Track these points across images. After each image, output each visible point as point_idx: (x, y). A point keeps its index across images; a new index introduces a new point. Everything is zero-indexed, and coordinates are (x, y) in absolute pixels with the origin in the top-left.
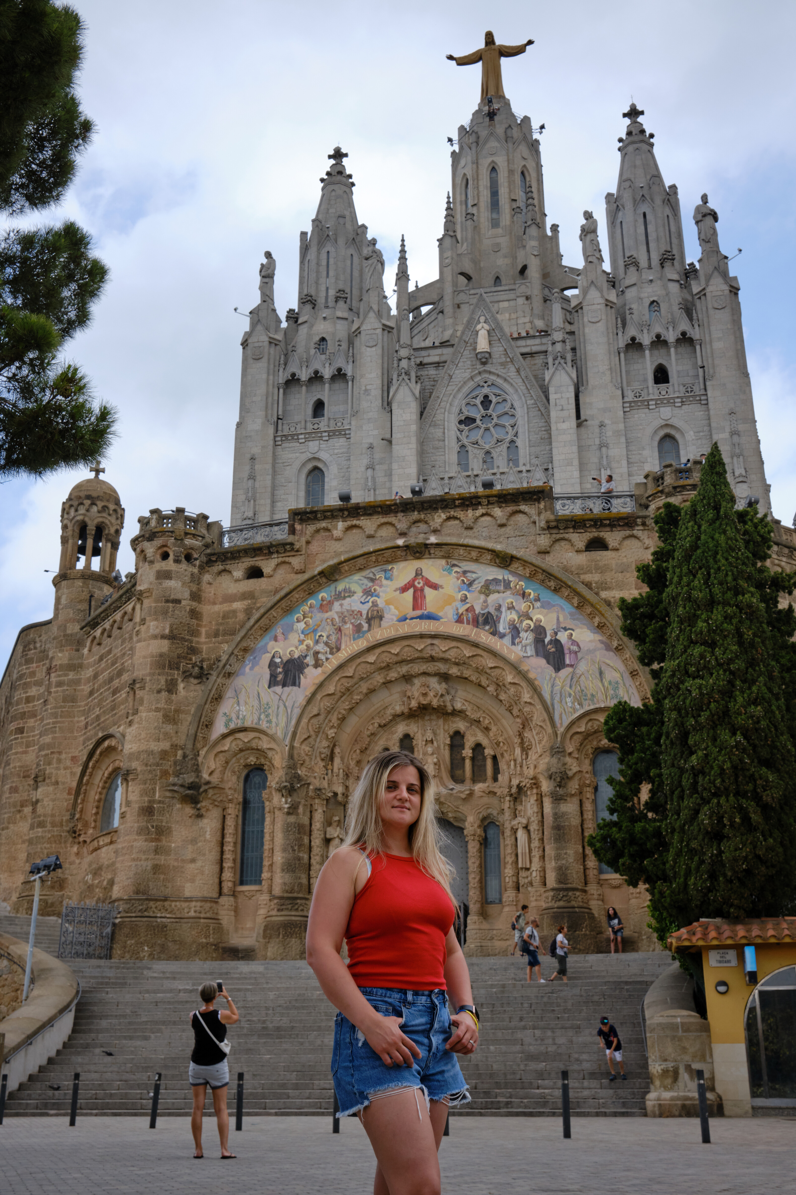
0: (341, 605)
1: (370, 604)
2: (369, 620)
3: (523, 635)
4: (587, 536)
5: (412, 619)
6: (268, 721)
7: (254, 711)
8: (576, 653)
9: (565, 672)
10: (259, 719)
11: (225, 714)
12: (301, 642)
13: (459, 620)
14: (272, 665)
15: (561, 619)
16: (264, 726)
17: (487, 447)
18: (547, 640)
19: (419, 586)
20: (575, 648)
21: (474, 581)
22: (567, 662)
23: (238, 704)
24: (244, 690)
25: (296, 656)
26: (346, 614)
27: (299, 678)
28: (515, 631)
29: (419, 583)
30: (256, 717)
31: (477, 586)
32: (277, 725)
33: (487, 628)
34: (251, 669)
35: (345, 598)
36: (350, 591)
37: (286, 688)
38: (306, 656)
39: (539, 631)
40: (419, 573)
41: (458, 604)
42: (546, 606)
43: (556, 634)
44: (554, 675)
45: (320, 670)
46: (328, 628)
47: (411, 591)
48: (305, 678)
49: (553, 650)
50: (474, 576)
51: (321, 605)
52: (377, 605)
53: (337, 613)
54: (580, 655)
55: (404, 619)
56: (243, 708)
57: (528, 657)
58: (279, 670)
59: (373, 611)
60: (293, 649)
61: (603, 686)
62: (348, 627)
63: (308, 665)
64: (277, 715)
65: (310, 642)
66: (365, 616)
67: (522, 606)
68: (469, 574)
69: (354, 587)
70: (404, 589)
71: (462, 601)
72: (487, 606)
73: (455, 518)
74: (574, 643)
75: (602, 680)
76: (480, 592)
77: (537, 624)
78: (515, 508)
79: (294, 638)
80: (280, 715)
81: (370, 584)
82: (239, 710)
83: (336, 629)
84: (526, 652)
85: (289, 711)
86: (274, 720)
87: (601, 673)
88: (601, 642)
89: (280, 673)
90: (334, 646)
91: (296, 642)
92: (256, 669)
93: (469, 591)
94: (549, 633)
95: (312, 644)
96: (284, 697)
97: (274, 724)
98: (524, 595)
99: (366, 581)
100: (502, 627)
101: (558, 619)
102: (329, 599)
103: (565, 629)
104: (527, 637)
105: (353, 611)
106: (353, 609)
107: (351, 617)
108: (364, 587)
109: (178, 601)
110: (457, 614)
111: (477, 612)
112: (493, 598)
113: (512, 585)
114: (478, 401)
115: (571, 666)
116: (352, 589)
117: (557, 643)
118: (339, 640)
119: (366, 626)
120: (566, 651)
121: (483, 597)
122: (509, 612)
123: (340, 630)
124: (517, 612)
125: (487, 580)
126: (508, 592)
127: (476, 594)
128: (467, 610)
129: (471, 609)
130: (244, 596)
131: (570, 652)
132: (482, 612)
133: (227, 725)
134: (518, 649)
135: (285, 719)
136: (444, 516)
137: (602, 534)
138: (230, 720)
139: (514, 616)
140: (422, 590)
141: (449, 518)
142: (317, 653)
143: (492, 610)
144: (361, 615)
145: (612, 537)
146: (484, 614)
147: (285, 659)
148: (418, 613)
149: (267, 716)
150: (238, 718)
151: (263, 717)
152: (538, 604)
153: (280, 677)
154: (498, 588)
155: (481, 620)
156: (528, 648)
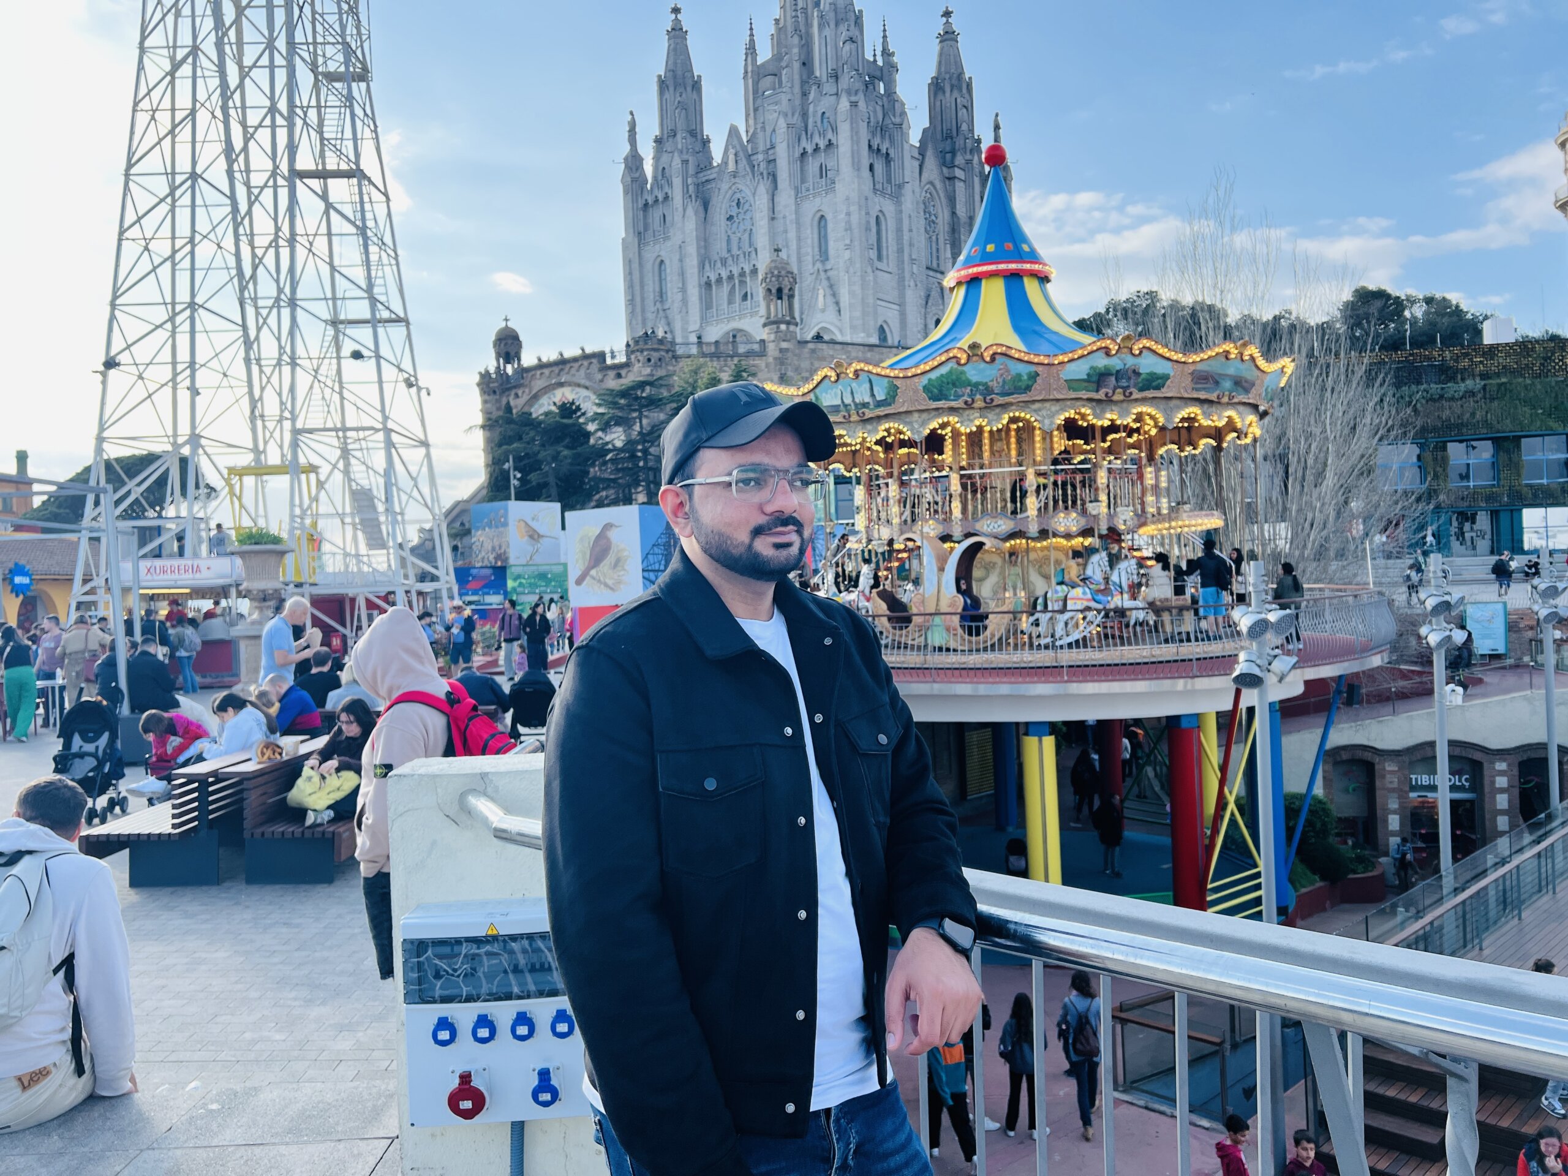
4: (615, 372)
17: (739, 235)
29: (563, 398)
40: (563, 394)
114: (734, 204)
137: (620, 371)
145: (623, 372)
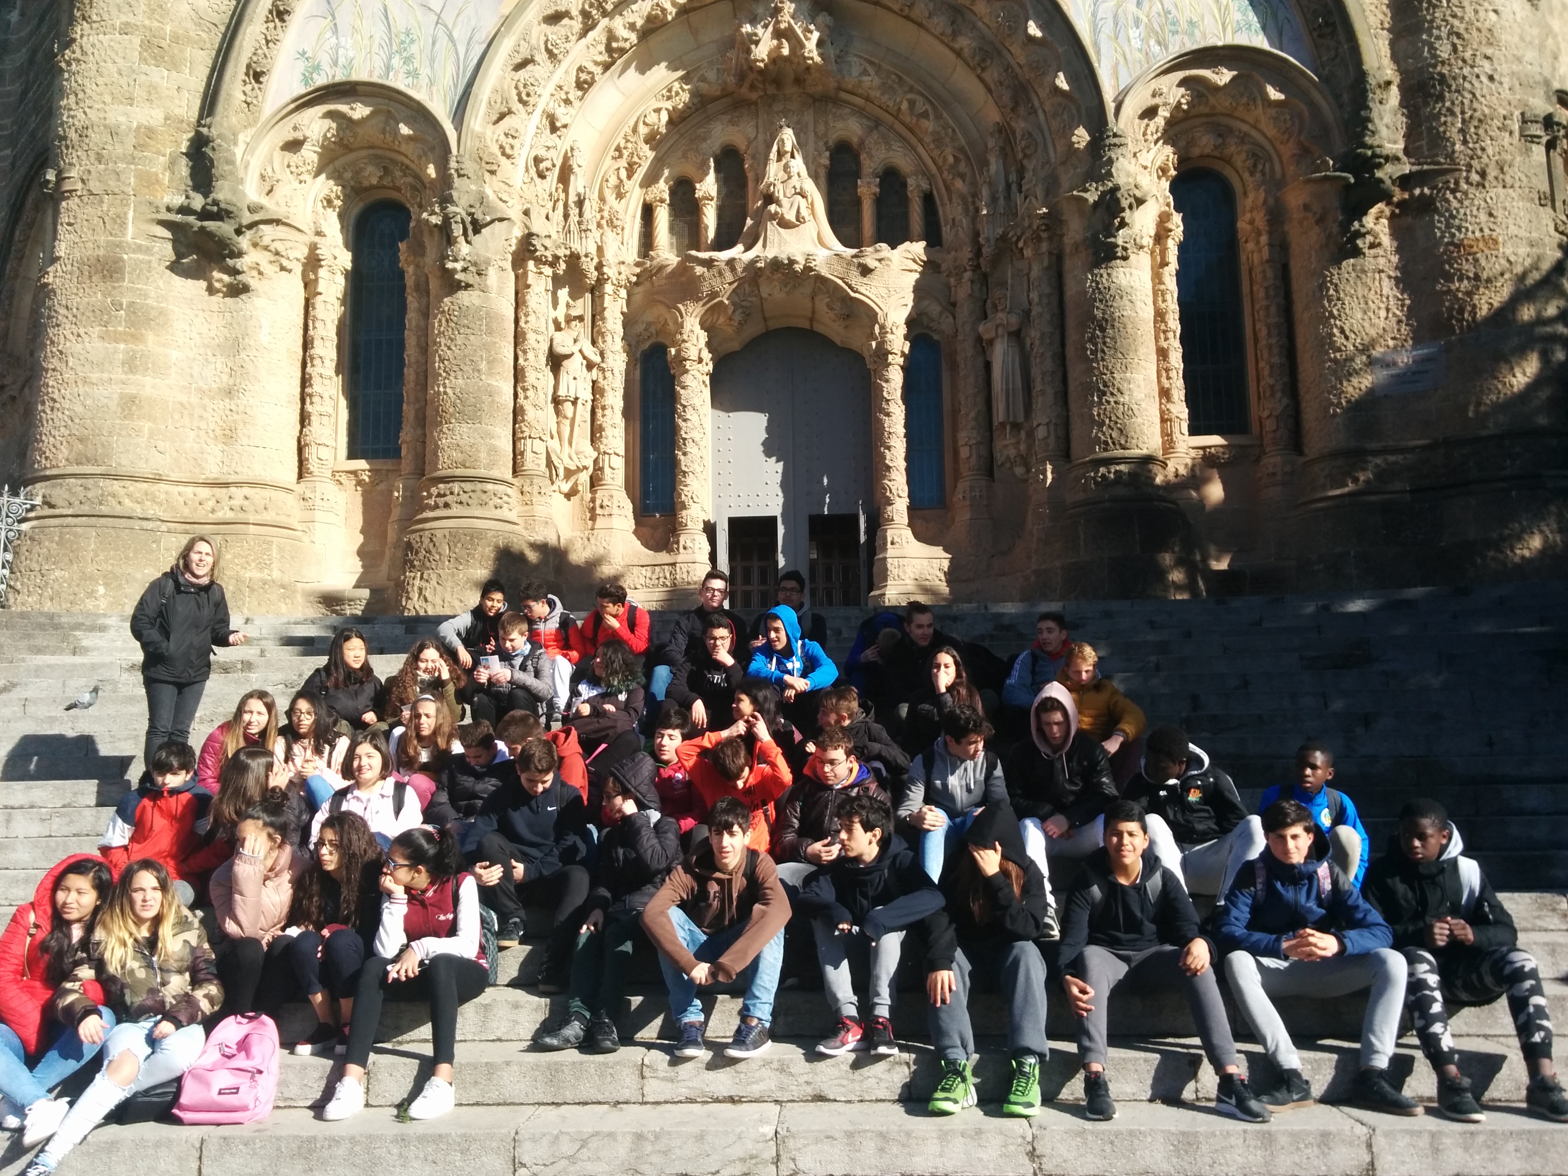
6: (408, 73)
7: (375, 48)
10: (388, 68)
11: (303, 53)
16: (399, 82)
23: (336, 32)
30: (378, 63)
32: (431, 83)
56: (347, 41)
64: (432, 60)
80: (440, 60)
82: (338, 46)
85: (462, 50)
86: (425, 68)
96: (448, 18)
97: (424, 81)
133: (306, 80)
138: (317, 68)
149: (408, 60)
150: (335, 63)
151: (396, 62)
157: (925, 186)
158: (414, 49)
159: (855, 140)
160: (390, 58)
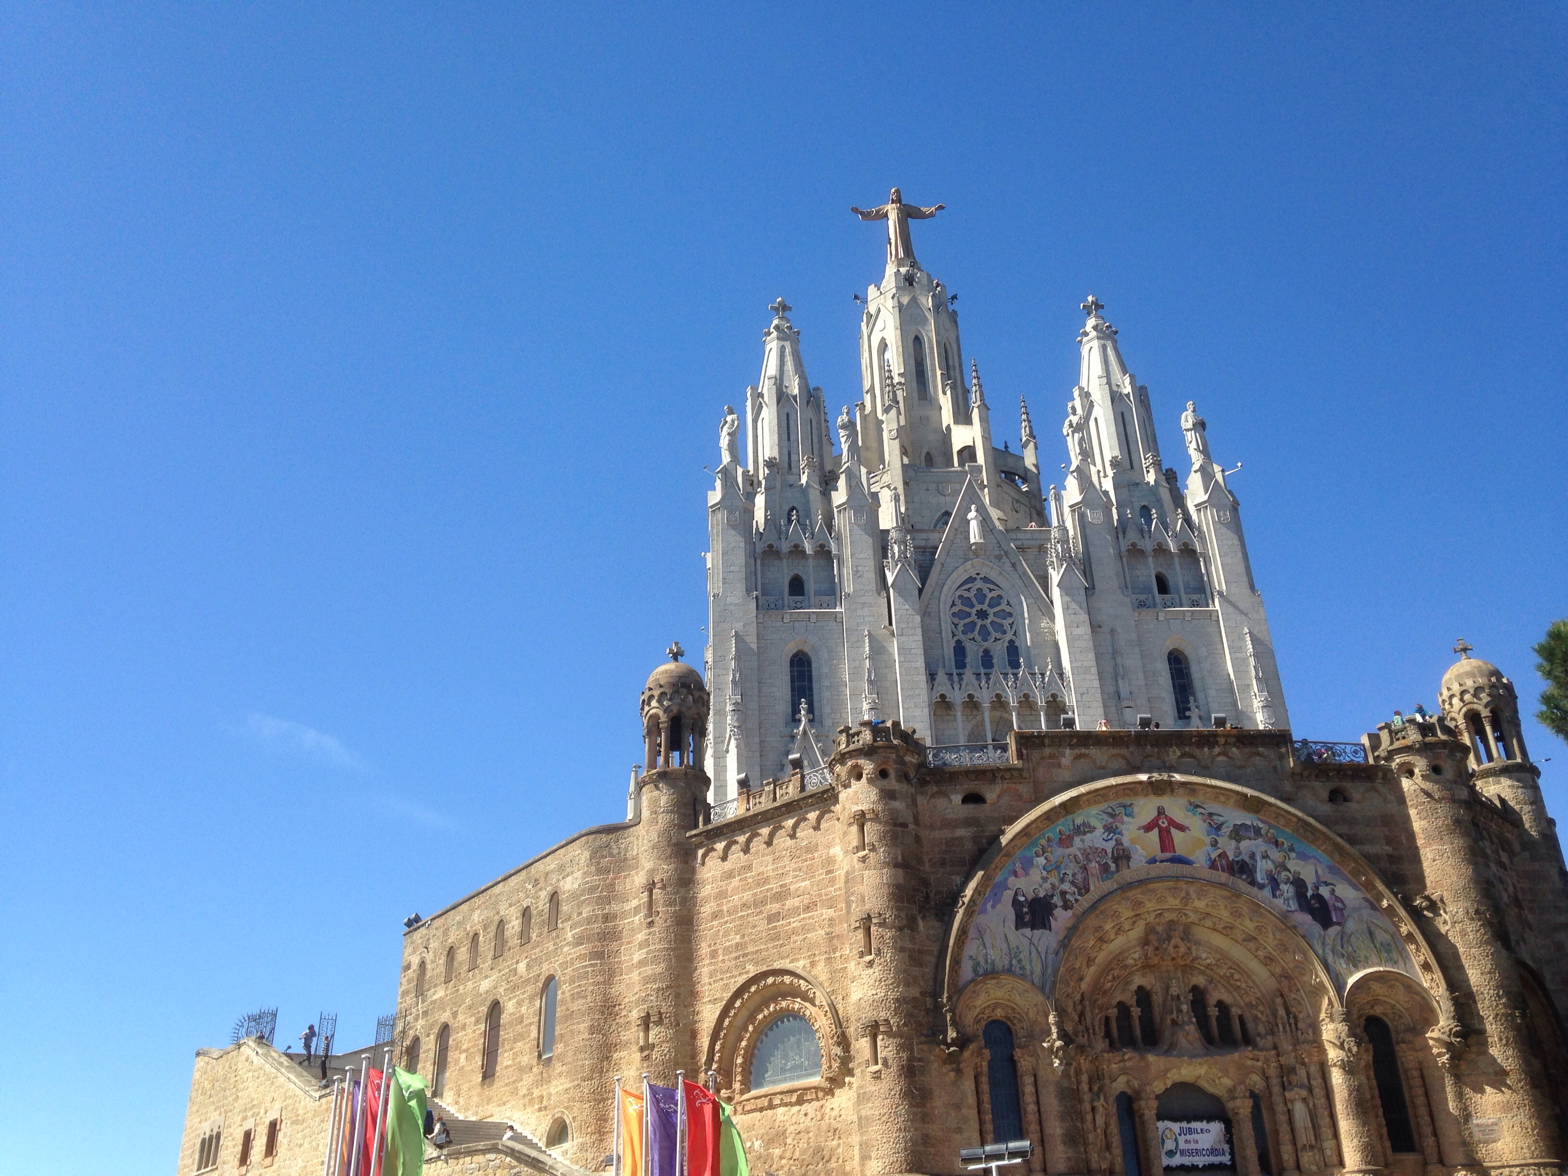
0: (1083, 841)
1: (1113, 843)
2: (1116, 860)
3: (1284, 887)
4: (1331, 785)
5: (1162, 861)
6: (1021, 968)
7: (1004, 956)
8: (1341, 910)
9: (1333, 930)
11: (971, 957)
12: (1045, 879)
13: (1213, 865)
14: (1016, 903)
15: (1320, 872)
16: (1017, 973)
18: (1310, 893)
19: (1164, 826)
20: (1339, 905)
21: (1222, 824)
22: (1334, 919)
23: (985, 947)
24: (988, 930)
25: (1042, 895)
26: (1089, 850)
27: (1049, 921)
28: (1274, 883)
29: (1163, 823)
30: (1006, 960)
31: (1226, 830)
33: (1244, 877)
34: (993, 907)
35: (1085, 833)
36: (1090, 826)
37: (1035, 931)
38: (1053, 896)
39: (1299, 884)
40: (1161, 811)
41: (1210, 848)
42: (1302, 856)
43: (1317, 888)
44: (1322, 933)
45: (1070, 913)
46: (1071, 865)
47: (1156, 830)
48: (1056, 920)
49: (1317, 905)
50: (1221, 819)
51: (1060, 839)
52: (1122, 844)
53: (1079, 849)
54: (1346, 913)
55: (1153, 861)
56: (991, 951)
57: (1293, 912)
58: (1025, 910)
59: (1118, 849)
60: (1037, 886)
61: (1376, 947)
62: (1094, 866)
63: (1056, 907)
64: (1031, 962)
65: (1054, 879)
66: (1110, 856)
67: (1276, 855)
68: (1215, 817)
69: (1094, 822)
70: (1148, 828)
71: (1213, 845)
72: (1240, 853)
73: (1192, 756)
74: (1338, 899)
75: (1373, 942)
76: (1230, 837)
77: (1296, 876)
78: (1254, 750)
79: (1036, 875)
80: (1034, 962)
81: (1111, 820)
82: (986, 952)
83: (1081, 868)
84: (1288, 905)
85: (1043, 957)
86: (1028, 967)
87: (1371, 934)
88: (1366, 900)
89: (1026, 913)
90: (1081, 885)
91: (1038, 879)
92: (999, 906)
93: (1218, 836)
94: (1310, 886)
95: (1057, 884)
96: (1035, 941)
97: (1028, 972)
98: (1277, 844)
99: (1105, 817)
100: (1260, 877)
101: (1316, 872)
102: (1068, 833)
103: (1326, 884)
104: (1287, 890)
105: (1096, 849)
106: (1096, 846)
107: (1096, 855)
108: (1105, 823)
109: (904, 825)
110: (1210, 859)
111: (1231, 859)
112: (1245, 844)
113: (1263, 832)
115: (1339, 924)
116: (1092, 824)
117: (1319, 897)
118: (1086, 880)
119: (1113, 866)
120: (1331, 908)
121: (1233, 843)
122: (1264, 861)
123: (1085, 868)
124: (1272, 861)
125: (1235, 825)
126: (1260, 840)
127: (1226, 839)
128: (1219, 856)
129: (1223, 855)
130: (968, 822)
131: (1336, 908)
132: (1236, 859)
133: (975, 971)
134: (1279, 902)
135: (1039, 966)
136: (1179, 753)
137: (1344, 784)
138: (978, 964)
139: (1270, 865)
140: (1169, 832)
141: (1183, 755)
142: (1063, 893)
143: (1247, 859)
144: (1106, 853)
145: (1356, 790)
146: (1238, 862)
147: (1030, 898)
148: (1168, 855)
149: (1019, 959)
150: (986, 962)
151: (1014, 962)
152: (1293, 855)
153: (1027, 918)
154: (1248, 834)
155: (1236, 867)
156: (1291, 902)
157: (1240, 1013)
158: (1022, 956)
159: (1202, 986)
160: (1011, 961)
